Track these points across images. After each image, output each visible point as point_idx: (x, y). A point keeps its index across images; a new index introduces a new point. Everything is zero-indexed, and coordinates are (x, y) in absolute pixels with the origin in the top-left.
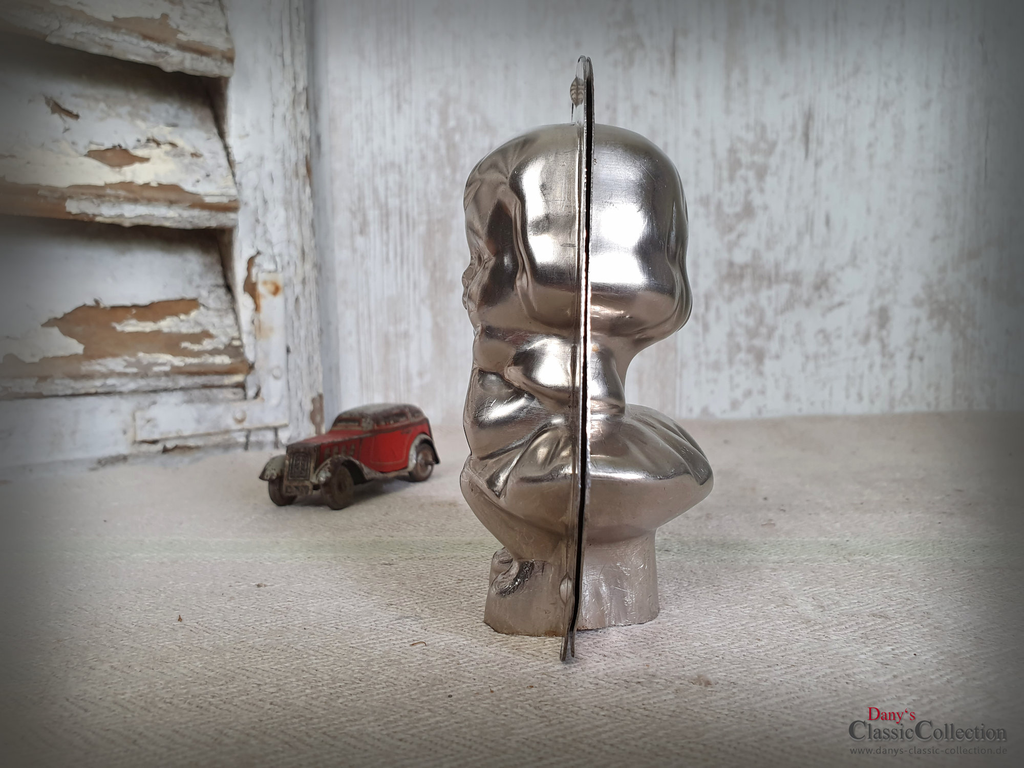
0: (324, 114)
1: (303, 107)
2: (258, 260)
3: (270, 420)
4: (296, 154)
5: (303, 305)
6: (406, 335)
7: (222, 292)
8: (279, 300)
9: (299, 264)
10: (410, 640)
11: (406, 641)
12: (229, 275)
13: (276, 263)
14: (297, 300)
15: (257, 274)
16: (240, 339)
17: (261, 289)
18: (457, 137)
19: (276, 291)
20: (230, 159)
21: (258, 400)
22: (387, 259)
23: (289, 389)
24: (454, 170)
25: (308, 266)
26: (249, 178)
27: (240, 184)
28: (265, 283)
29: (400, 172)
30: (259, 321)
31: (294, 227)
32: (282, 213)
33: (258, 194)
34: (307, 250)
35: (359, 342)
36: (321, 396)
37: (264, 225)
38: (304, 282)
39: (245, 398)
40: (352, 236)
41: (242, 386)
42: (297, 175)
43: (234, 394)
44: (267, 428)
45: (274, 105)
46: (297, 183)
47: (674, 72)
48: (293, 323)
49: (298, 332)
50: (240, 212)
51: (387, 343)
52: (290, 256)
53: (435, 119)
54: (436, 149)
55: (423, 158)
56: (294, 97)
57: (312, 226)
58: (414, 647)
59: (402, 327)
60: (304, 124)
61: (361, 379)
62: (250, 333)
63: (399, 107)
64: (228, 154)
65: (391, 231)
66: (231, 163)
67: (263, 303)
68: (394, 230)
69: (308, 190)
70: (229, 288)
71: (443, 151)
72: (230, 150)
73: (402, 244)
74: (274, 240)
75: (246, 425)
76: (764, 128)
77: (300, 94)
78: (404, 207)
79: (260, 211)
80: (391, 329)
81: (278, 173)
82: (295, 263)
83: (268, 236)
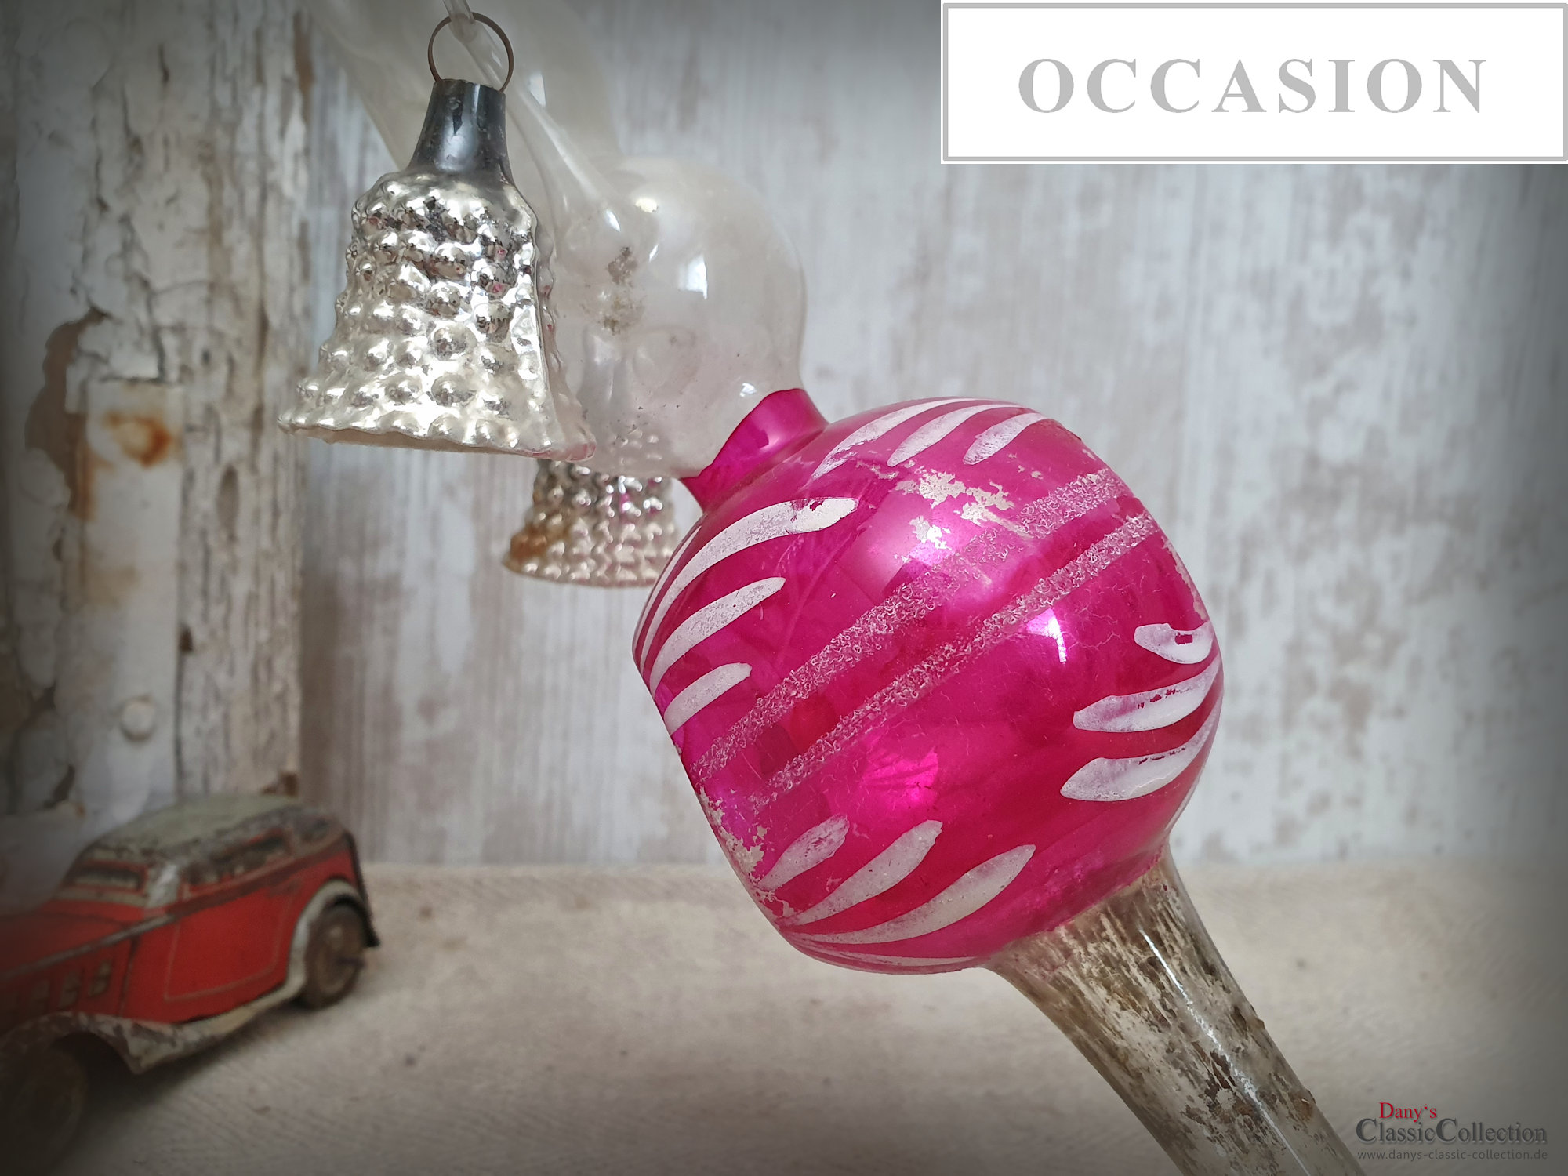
2: (89, 340)
8: (164, 479)
13: (159, 353)
15: (83, 386)
17: (99, 438)
19: (156, 447)
21: (64, 810)
28: (115, 418)
30: (80, 543)
62: (44, 587)
67: (105, 486)
74: (159, 280)
82: (231, 362)
83: (137, 263)
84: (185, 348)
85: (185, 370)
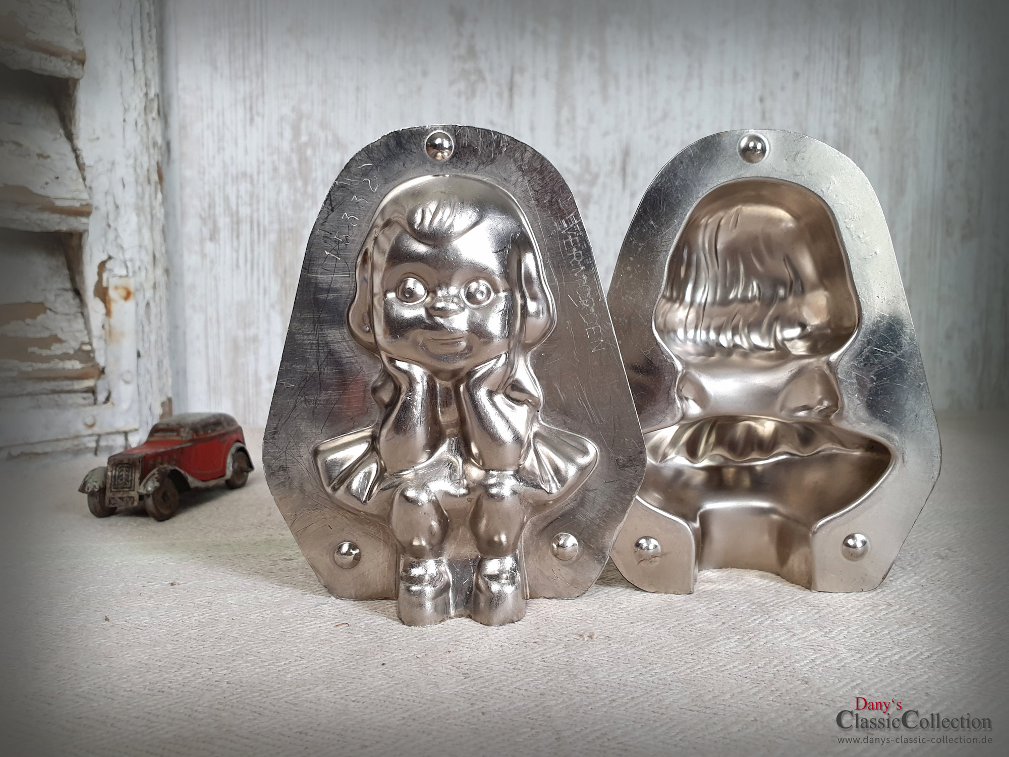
0: (174, 121)
1: (154, 114)
2: (109, 265)
3: (121, 425)
4: (148, 161)
5: (154, 309)
6: (255, 339)
7: (70, 295)
8: (130, 305)
9: (150, 268)
10: (333, 622)
11: (329, 623)
12: (77, 278)
13: (127, 267)
14: (148, 304)
15: (108, 279)
16: (90, 344)
17: (112, 293)
18: (309, 152)
19: (128, 295)
20: (81, 162)
21: (109, 404)
22: (238, 266)
23: (139, 394)
24: (306, 183)
25: (159, 271)
26: (100, 182)
27: (90, 188)
28: (116, 288)
29: (252, 182)
30: (110, 326)
31: (146, 232)
32: (134, 219)
33: (110, 199)
34: (157, 255)
35: (207, 346)
36: (170, 400)
37: (116, 230)
38: (154, 287)
39: (95, 402)
40: (202, 241)
41: (92, 391)
42: (149, 182)
43: (84, 398)
44: (118, 433)
45: (126, 110)
46: (149, 190)
47: (511, 106)
48: (143, 327)
49: (148, 336)
50: (92, 217)
51: (236, 347)
52: (142, 261)
53: (288, 133)
54: (288, 162)
55: (275, 169)
56: (146, 103)
57: (163, 231)
58: (338, 628)
59: (252, 332)
60: (156, 130)
61: (209, 383)
62: (100, 338)
63: (252, 120)
64: (77, 157)
65: (242, 238)
66: (81, 167)
67: (114, 307)
68: (245, 237)
69: (160, 196)
70: (78, 293)
71: (295, 164)
72: (78, 152)
73: (252, 251)
74: (125, 246)
75: (96, 430)
76: (588, 161)
77: (152, 100)
78: (255, 215)
79: (111, 217)
80: (241, 333)
81: (130, 179)
82: (146, 269)
83: (119, 241)
84: (133, 266)
85: (134, 272)
